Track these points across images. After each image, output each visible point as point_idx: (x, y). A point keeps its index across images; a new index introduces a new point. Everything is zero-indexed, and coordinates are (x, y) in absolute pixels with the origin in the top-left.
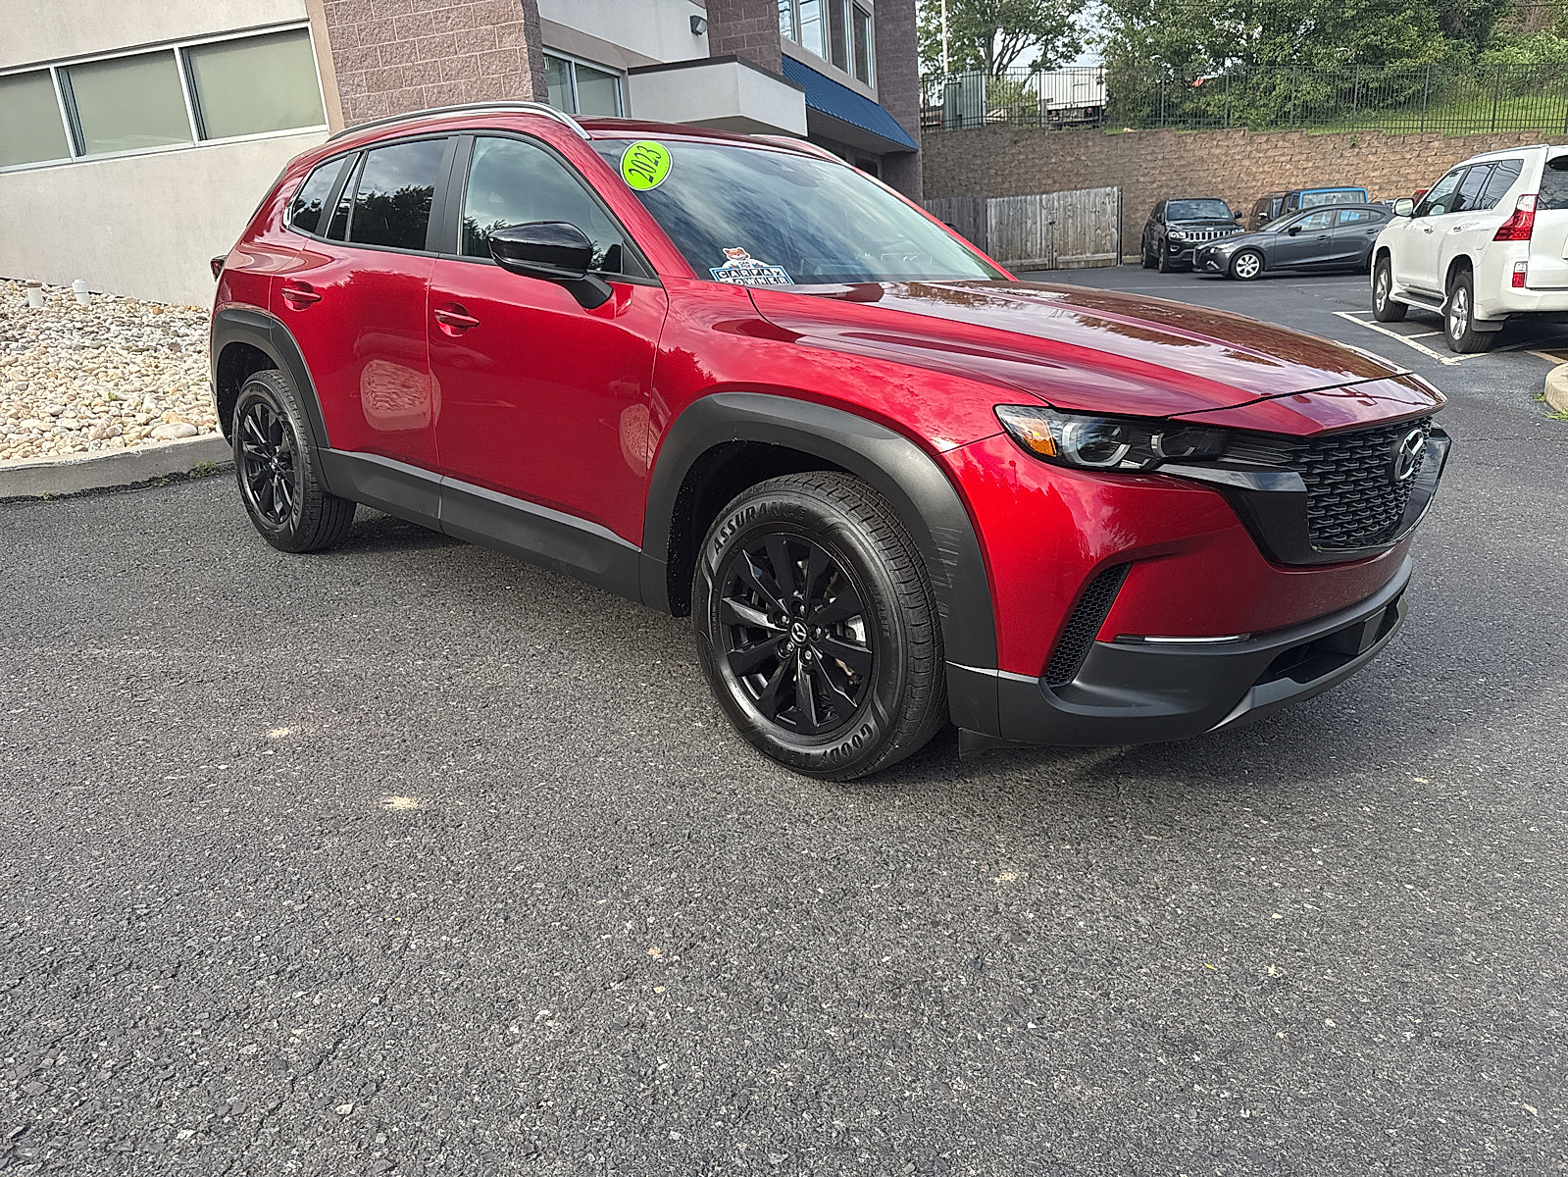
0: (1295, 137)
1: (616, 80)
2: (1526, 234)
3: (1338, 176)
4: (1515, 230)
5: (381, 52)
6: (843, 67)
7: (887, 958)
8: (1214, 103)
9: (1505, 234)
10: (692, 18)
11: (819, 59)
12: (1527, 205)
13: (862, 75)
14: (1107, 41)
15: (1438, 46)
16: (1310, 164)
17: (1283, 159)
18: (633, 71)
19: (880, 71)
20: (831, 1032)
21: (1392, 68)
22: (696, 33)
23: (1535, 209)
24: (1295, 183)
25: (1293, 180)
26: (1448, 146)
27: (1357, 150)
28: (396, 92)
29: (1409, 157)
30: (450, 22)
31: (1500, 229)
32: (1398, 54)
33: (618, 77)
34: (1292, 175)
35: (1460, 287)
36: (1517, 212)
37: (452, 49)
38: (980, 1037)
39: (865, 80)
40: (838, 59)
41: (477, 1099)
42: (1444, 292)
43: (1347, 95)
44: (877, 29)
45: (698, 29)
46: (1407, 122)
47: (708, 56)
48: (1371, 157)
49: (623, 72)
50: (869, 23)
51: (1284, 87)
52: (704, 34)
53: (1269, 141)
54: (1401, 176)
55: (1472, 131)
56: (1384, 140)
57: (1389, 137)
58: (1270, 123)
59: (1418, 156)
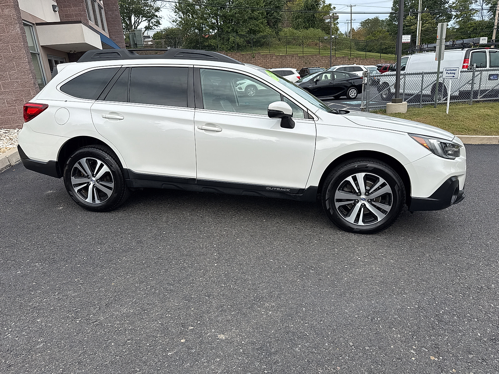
0: (238, 54)
6: (98, 26)
8: (213, 42)
10: (52, 5)
15: (268, 30)
18: (38, 24)
19: (109, 28)
21: (259, 35)
22: (55, 11)
26: (277, 58)
27: (255, 58)
29: (268, 61)
32: (259, 32)
33: (32, 26)
39: (104, 30)
40: (96, 23)
43: (248, 42)
44: (106, 13)
45: (56, 10)
46: (264, 51)
47: (60, 21)
48: (258, 61)
49: (34, 24)
50: (103, 11)
51: (232, 39)
52: (58, 12)
53: (231, 55)
54: (267, 66)
55: (281, 54)
56: (261, 56)
57: (262, 55)
58: (230, 50)
59: (270, 60)
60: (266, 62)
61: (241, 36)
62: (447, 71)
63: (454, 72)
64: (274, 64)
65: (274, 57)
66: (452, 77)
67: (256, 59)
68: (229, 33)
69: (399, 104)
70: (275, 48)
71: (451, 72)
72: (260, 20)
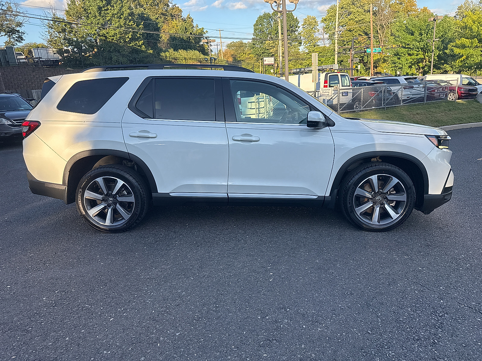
23: (241, 98)
51: (114, 58)
61: (123, 56)
62: (323, 91)
63: (328, 91)
66: (327, 95)
71: (326, 91)
72: (142, 41)
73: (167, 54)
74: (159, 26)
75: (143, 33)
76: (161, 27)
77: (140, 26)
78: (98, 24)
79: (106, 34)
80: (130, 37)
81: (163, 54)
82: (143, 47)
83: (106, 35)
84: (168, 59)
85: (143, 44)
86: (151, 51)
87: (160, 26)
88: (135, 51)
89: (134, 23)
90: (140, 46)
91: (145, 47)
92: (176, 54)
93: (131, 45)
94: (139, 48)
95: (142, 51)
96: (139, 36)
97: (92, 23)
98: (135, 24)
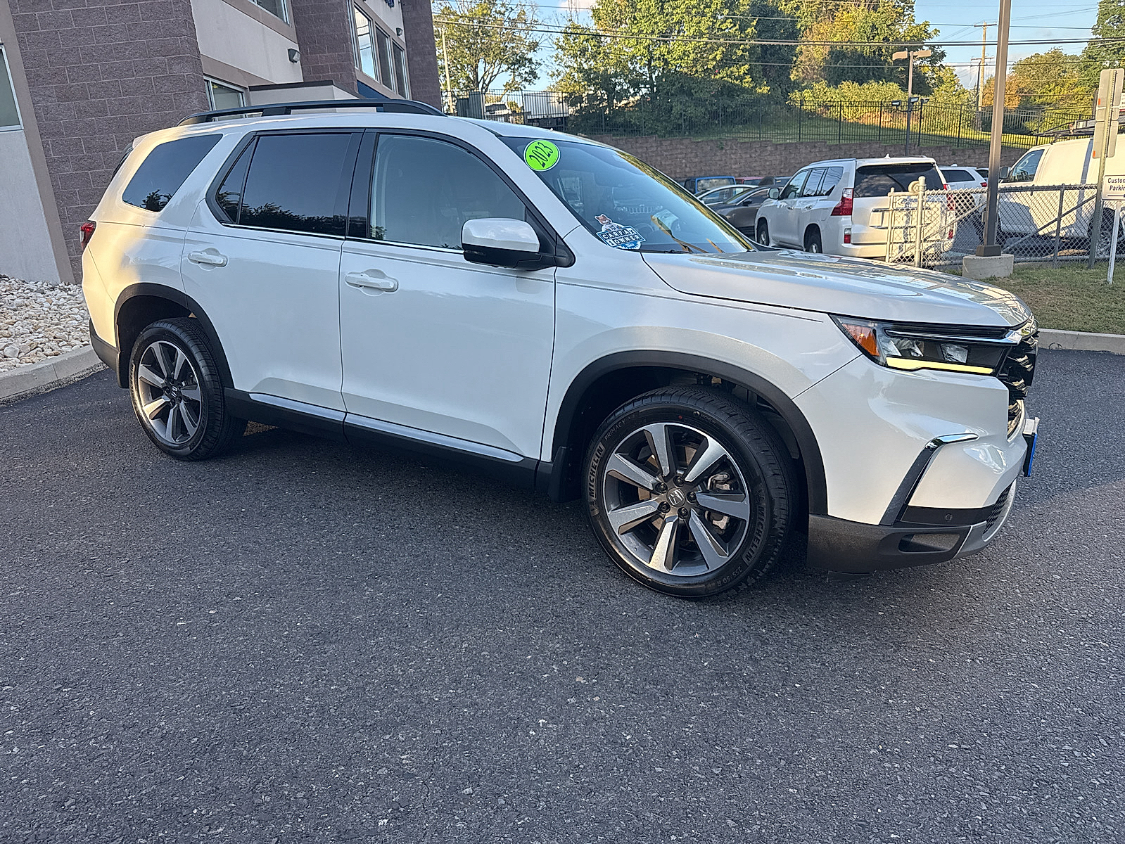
0: (686, 142)
1: (240, 94)
2: (849, 212)
3: (714, 168)
4: (844, 209)
5: (69, 72)
6: (389, 85)
7: (706, 664)
8: (634, 116)
9: (837, 212)
10: (288, 50)
11: (372, 79)
12: (848, 195)
13: (401, 91)
14: (562, 75)
15: (763, 87)
16: (697, 160)
17: (679, 156)
18: (252, 88)
19: (413, 87)
20: (702, 705)
21: (739, 100)
22: (293, 61)
23: (853, 197)
24: (689, 172)
25: (687, 169)
26: (777, 149)
27: (724, 151)
28: (83, 103)
29: (754, 156)
30: (127, 52)
31: (835, 208)
32: (741, 91)
33: (242, 92)
34: (686, 166)
35: (812, 243)
36: (843, 198)
37: (130, 73)
38: (777, 695)
39: (403, 95)
40: (386, 81)
41: (539, 772)
42: (803, 246)
43: (715, 115)
44: (409, 59)
45: (294, 58)
46: (749, 135)
47: (302, 81)
48: (732, 156)
49: (245, 89)
50: (403, 56)
51: (677, 108)
52: (299, 62)
53: (671, 144)
54: (751, 168)
55: (788, 141)
56: (739, 145)
57: (742, 143)
58: (671, 132)
59: (759, 155)
60: (751, 159)
61: (699, 103)
62: (1111, 184)
64: (768, 163)
65: (769, 148)
67: (726, 153)
68: (672, 95)
69: (991, 257)
70: (777, 127)
71: (1121, 184)
72: (747, 66)
73: (807, 94)
74: (798, 27)
75: (753, 47)
76: (803, 28)
77: (749, 30)
78: (653, 32)
79: (666, 54)
80: (718, 59)
81: (796, 95)
82: (748, 79)
83: (665, 57)
84: (808, 107)
85: (749, 72)
86: (765, 90)
87: (802, 26)
88: (728, 91)
89: (732, 25)
90: (741, 78)
91: (751, 79)
92: (833, 94)
93: (717, 77)
94: (738, 82)
95: (744, 90)
96: (742, 55)
97: (640, 32)
98: (735, 25)
